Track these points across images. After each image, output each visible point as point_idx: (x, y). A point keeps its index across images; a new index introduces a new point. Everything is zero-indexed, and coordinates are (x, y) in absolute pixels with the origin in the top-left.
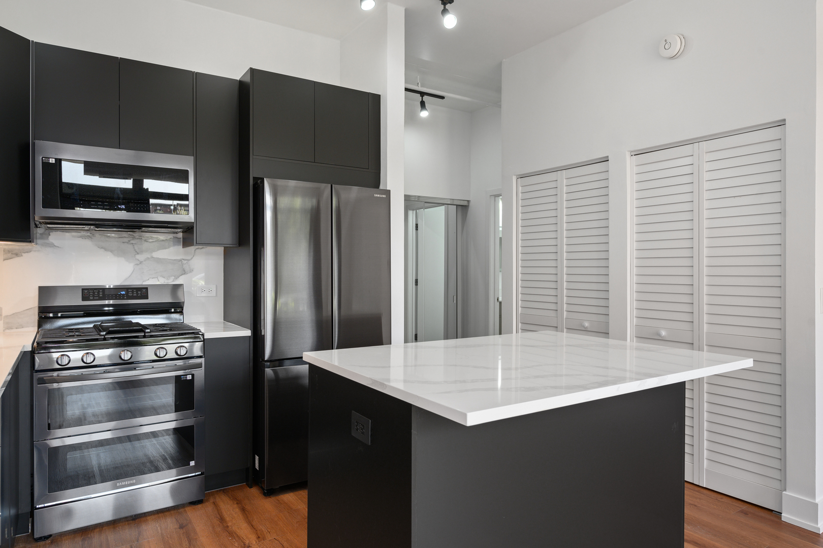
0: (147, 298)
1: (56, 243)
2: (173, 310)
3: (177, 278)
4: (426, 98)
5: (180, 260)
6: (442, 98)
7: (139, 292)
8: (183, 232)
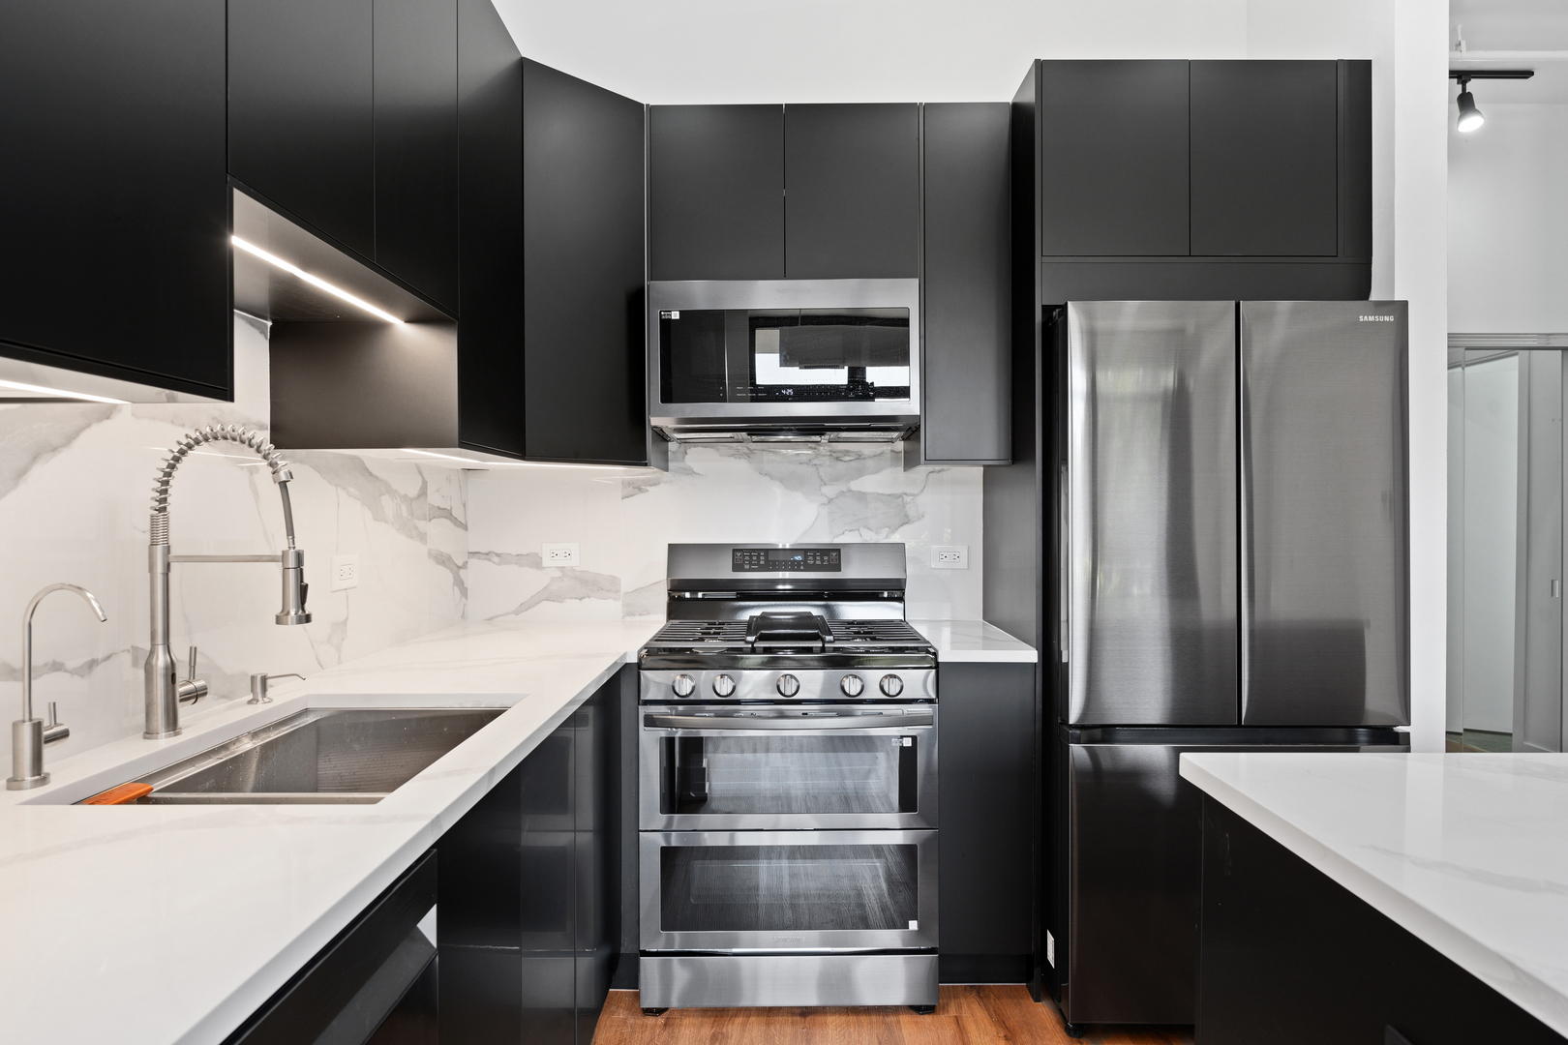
0: (838, 569)
1: (696, 467)
2: (886, 595)
3: (894, 530)
4: (1473, 86)
5: (900, 496)
6: (1526, 74)
7: (826, 558)
8: (904, 439)
